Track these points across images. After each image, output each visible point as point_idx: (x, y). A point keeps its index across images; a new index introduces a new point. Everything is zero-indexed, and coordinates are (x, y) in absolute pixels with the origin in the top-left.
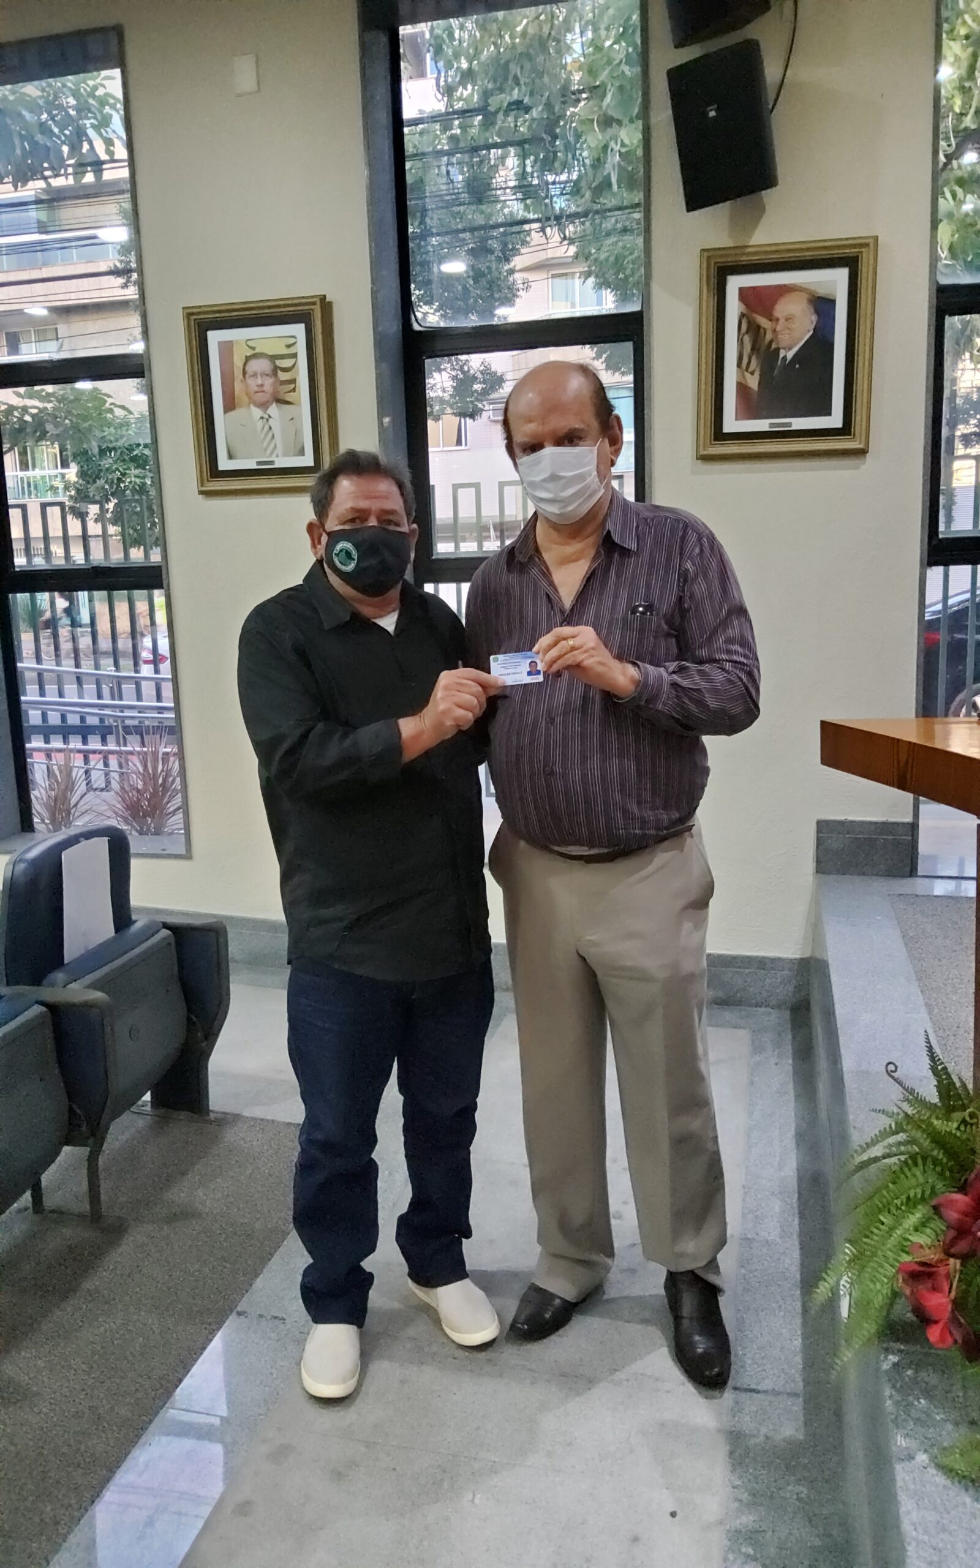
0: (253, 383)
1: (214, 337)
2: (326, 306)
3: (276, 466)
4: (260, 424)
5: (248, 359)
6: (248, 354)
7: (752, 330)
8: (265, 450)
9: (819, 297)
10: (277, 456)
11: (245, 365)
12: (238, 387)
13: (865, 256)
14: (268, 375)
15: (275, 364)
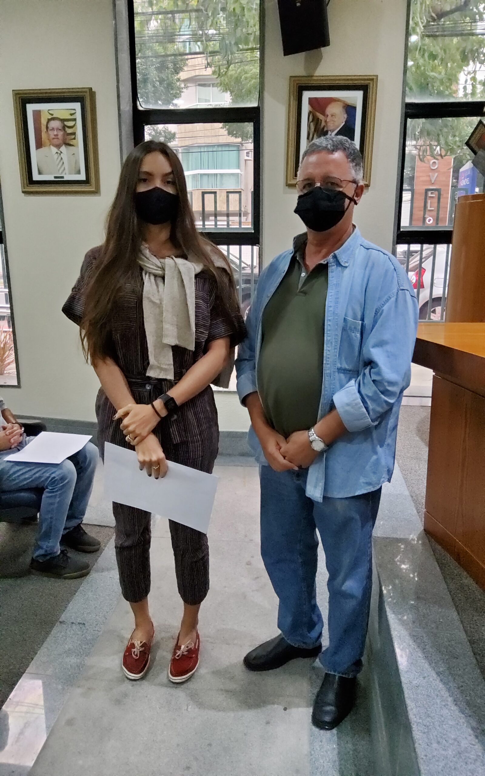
0: (52, 134)
1: (31, 108)
2: (92, 94)
3: (65, 179)
4: (56, 156)
5: (49, 120)
6: (50, 118)
7: (315, 120)
8: (59, 171)
9: (348, 106)
10: (66, 174)
11: (48, 123)
12: (44, 135)
13: (371, 85)
14: (60, 130)
15: (64, 124)
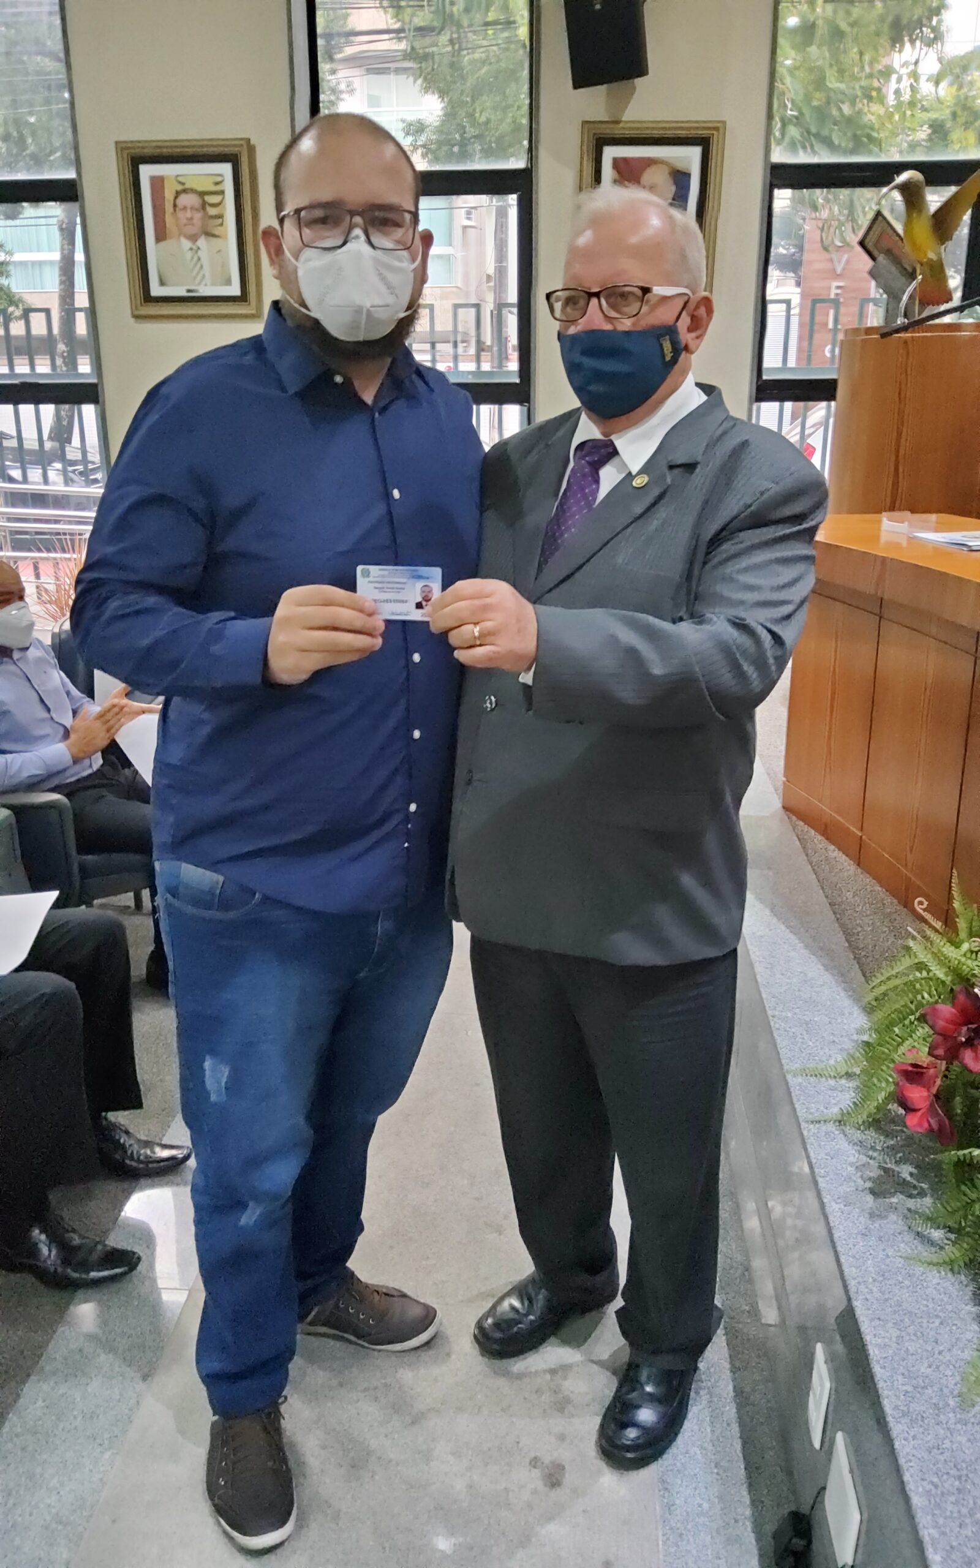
1: (147, 172)
2: (251, 150)
4: (189, 255)
5: (178, 194)
6: (179, 189)
8: (195, 278)
10: (206, 285)
11: (176, 198)
12: (169, 219)
13: (715, 137)
14: (197, 210)
15: (203, 199)
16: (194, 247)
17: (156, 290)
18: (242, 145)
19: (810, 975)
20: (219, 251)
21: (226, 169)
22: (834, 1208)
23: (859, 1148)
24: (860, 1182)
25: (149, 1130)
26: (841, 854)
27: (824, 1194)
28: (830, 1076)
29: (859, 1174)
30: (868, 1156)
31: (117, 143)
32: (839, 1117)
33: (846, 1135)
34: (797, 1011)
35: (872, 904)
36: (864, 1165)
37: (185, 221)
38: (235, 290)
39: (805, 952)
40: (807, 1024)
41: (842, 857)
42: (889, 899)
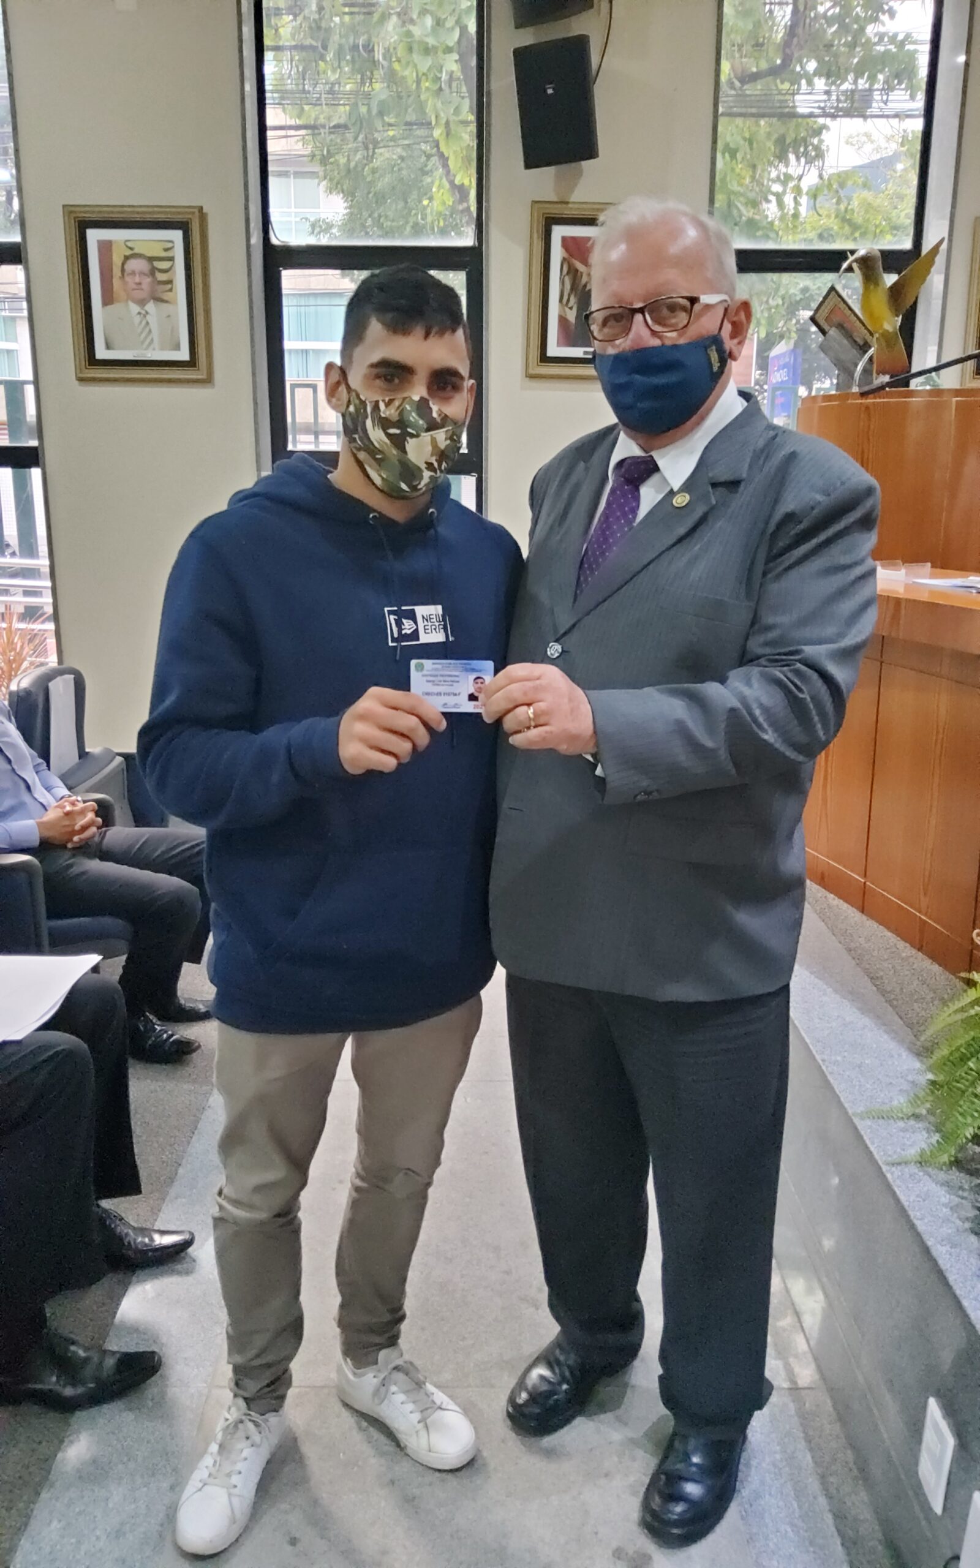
0: (131, 281)
1: (94, 236)
2: (202, 216)
4: (137, 319)
5: (127, 258)
6: (127, 254)
7: (571, 273)
8: (143, 343)
10: (154, 349)
11: (123, 264)
12: (116, 283)
14: (145, 274)
15: (152, 264)
16: (143, 312)
17: (101, 353)
18: (193, 213)
19: (847, 1019)
20: (169, 316)
21: (177, 236)
22: (941, 1253)
23: (947, 1188)
24: (959, 1223)
25: (138, 1215)
26: (841, 901)
27: (925, 1237)
28: (898, 1118)
29: (955, 1215)
30: (959, 1196)
31: (64, 206)
32: (920, 1160)
33: (930, 1177)
34: (846, 1054)
35: (887, 949)
36: (957, 1206)
37: (134, 286)
38: (184, 355)
39: (838, 997)
40: (860, 1067)
41: (845, 906)
42: (901, 944)
